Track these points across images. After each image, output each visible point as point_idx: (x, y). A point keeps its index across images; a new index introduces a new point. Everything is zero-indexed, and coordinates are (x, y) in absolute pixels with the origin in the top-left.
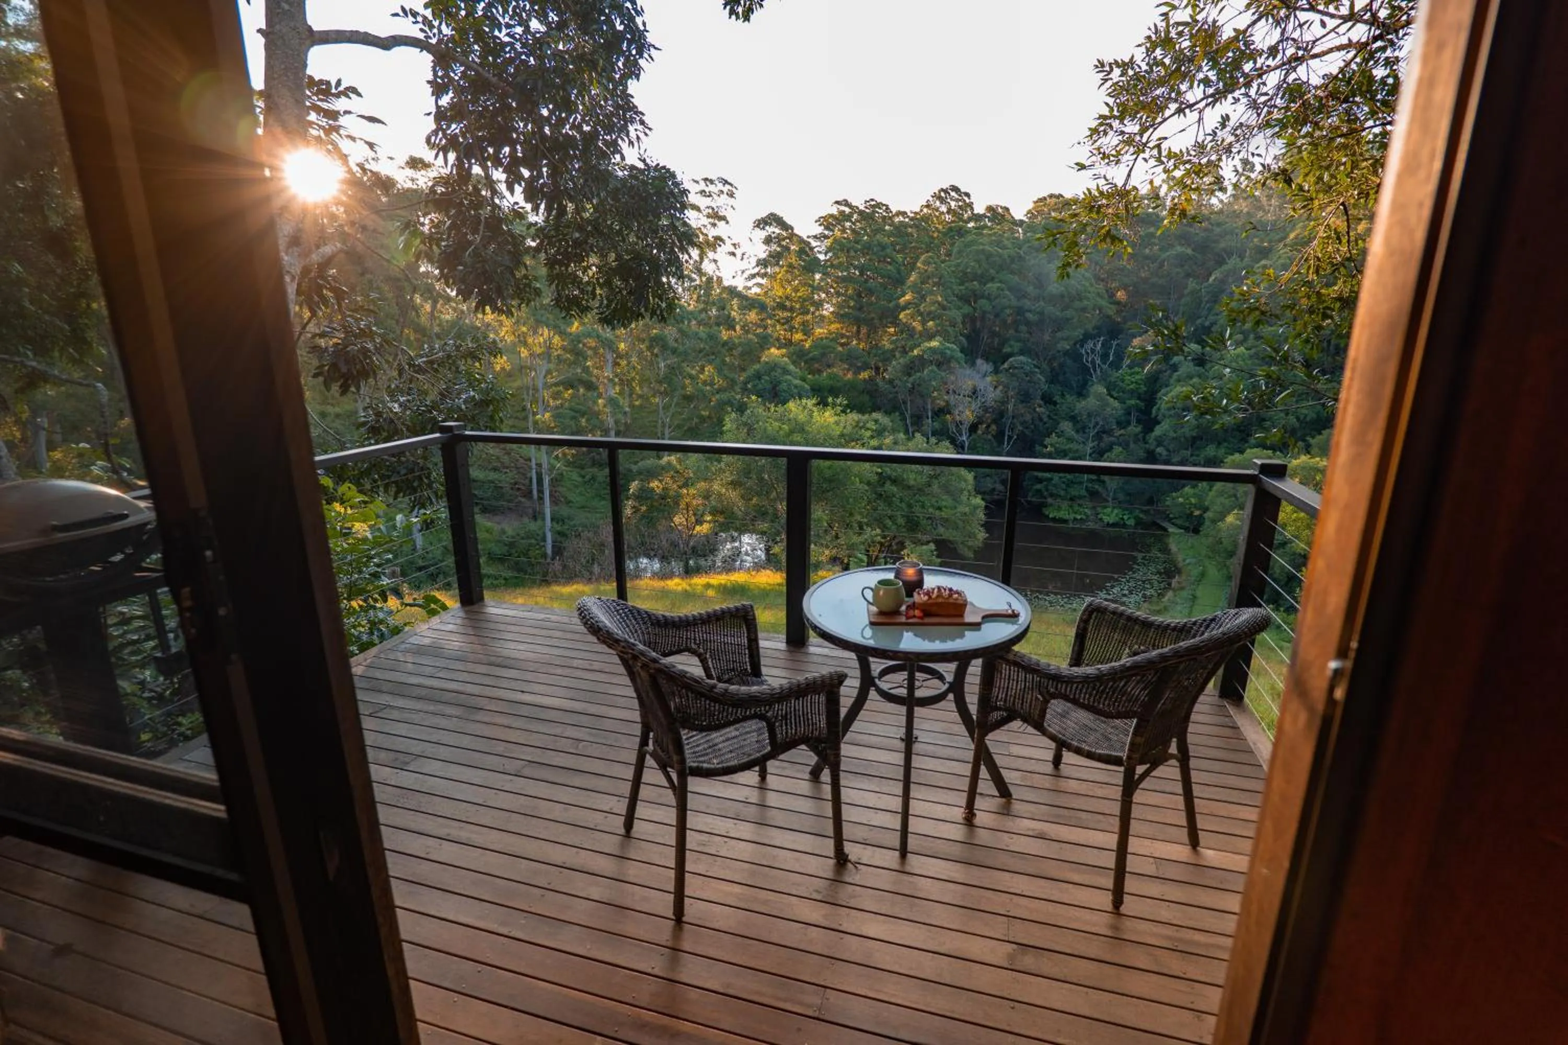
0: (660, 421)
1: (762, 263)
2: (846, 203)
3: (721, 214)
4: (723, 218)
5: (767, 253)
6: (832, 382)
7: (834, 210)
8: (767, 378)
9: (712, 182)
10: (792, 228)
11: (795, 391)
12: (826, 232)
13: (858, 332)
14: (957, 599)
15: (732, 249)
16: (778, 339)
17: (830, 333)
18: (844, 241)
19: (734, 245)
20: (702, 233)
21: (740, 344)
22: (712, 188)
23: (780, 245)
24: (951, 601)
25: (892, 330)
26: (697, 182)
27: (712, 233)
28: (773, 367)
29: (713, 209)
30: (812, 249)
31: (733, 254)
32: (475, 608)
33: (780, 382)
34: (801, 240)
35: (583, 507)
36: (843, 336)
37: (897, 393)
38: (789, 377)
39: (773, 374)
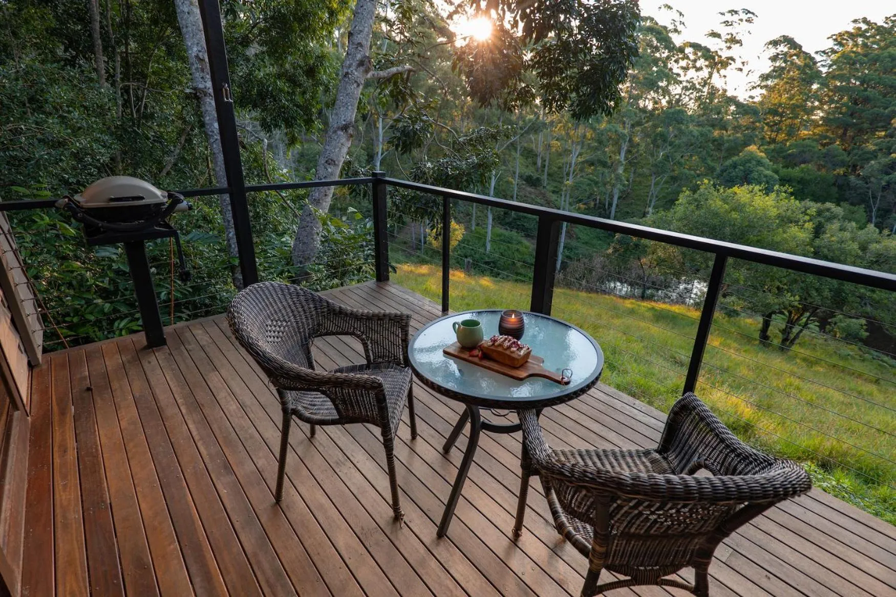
0: (651, 193)
1: (765, 77)
2: (865, 21)
3: (737, 38)
4: (739, 42)
5: (772, 68)
6: (803, 175)
7: (850, 28)
8: (742, 168)
9: (736, 12)
10: (800, 47)
11: (764, 179)
12: (836, 48)
13: (845, 134)
14: (513, 352)
15: (741, 66)
16: (763, 138)
17: (814, 134)
18: (853, 55)
19: (743, 63)
20: (718, 55)
21: (728, 141)
22: (735, 18)
23: (785, 61)
24: (508, 352)
25: (883, 133)
26: (723, 14)
27: (725, 54)
28: (751, 158)
29: (732, 35)
30: (815, 63)
31: (741, 70)
32: (381, 284)
33: (752, 172)
34: (807, 56)
35: (586, 243)
36: (826, 137)
37: (868, 188)
38: (762, 168)
39: (748, 165)
